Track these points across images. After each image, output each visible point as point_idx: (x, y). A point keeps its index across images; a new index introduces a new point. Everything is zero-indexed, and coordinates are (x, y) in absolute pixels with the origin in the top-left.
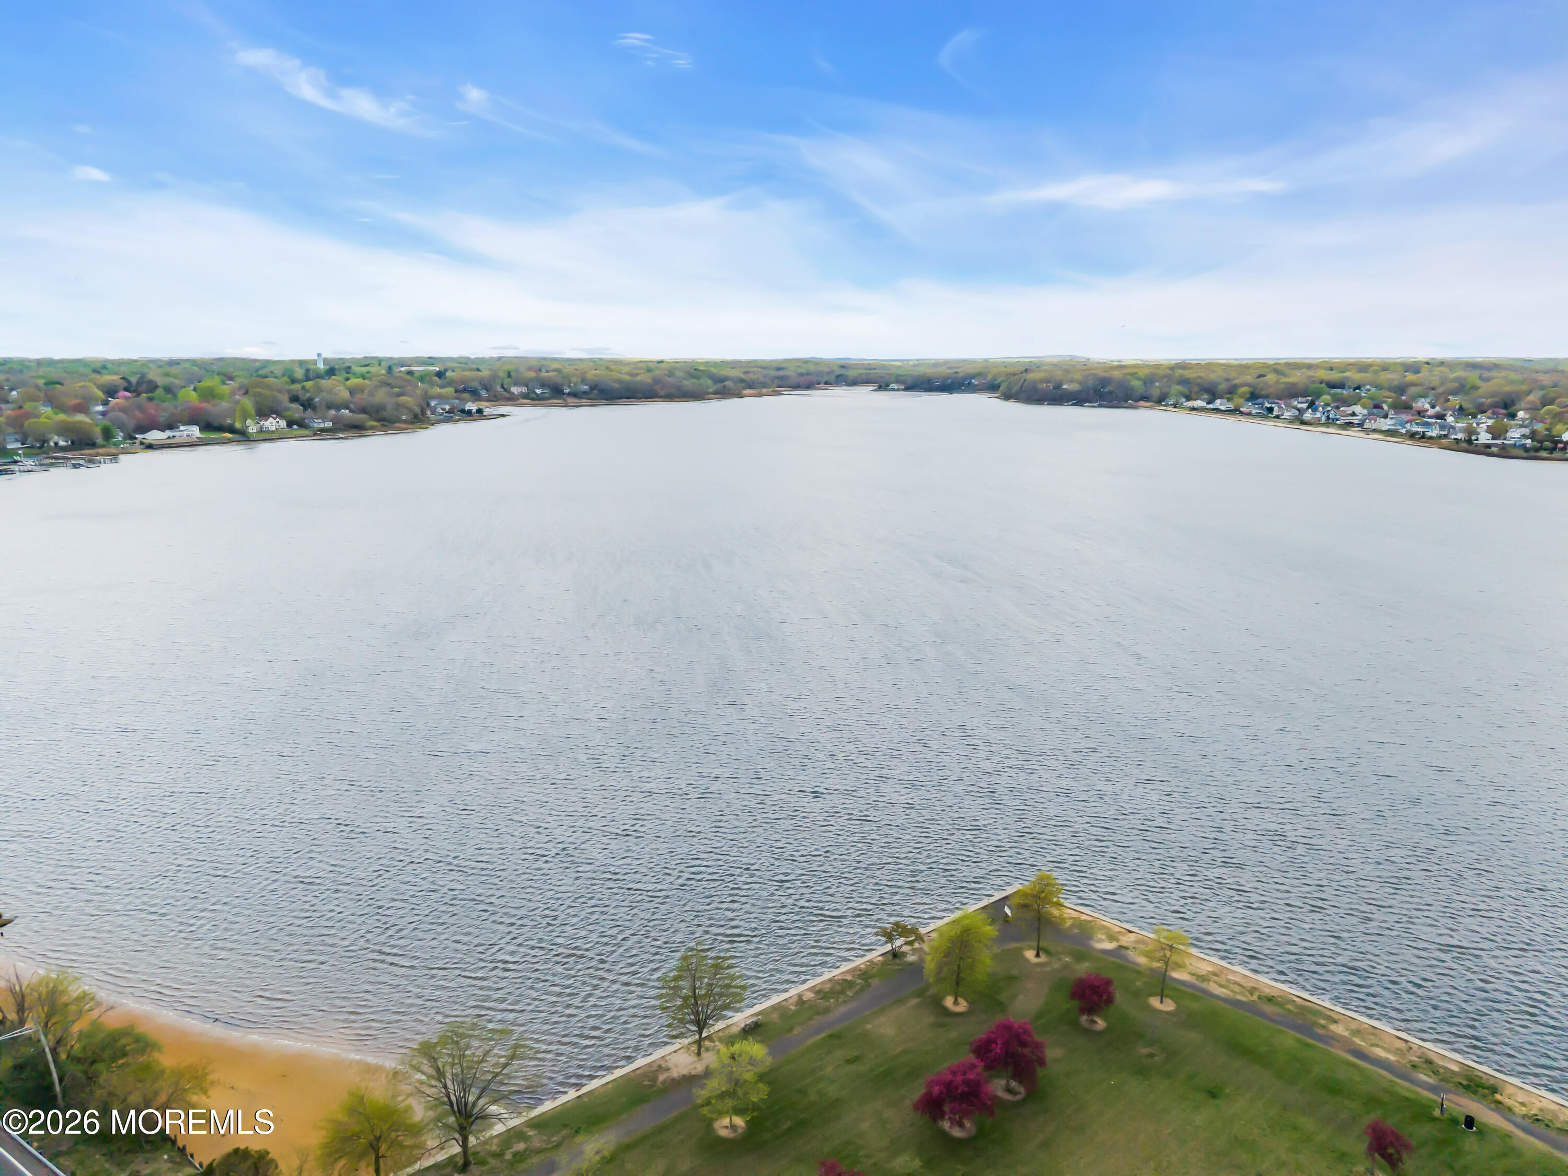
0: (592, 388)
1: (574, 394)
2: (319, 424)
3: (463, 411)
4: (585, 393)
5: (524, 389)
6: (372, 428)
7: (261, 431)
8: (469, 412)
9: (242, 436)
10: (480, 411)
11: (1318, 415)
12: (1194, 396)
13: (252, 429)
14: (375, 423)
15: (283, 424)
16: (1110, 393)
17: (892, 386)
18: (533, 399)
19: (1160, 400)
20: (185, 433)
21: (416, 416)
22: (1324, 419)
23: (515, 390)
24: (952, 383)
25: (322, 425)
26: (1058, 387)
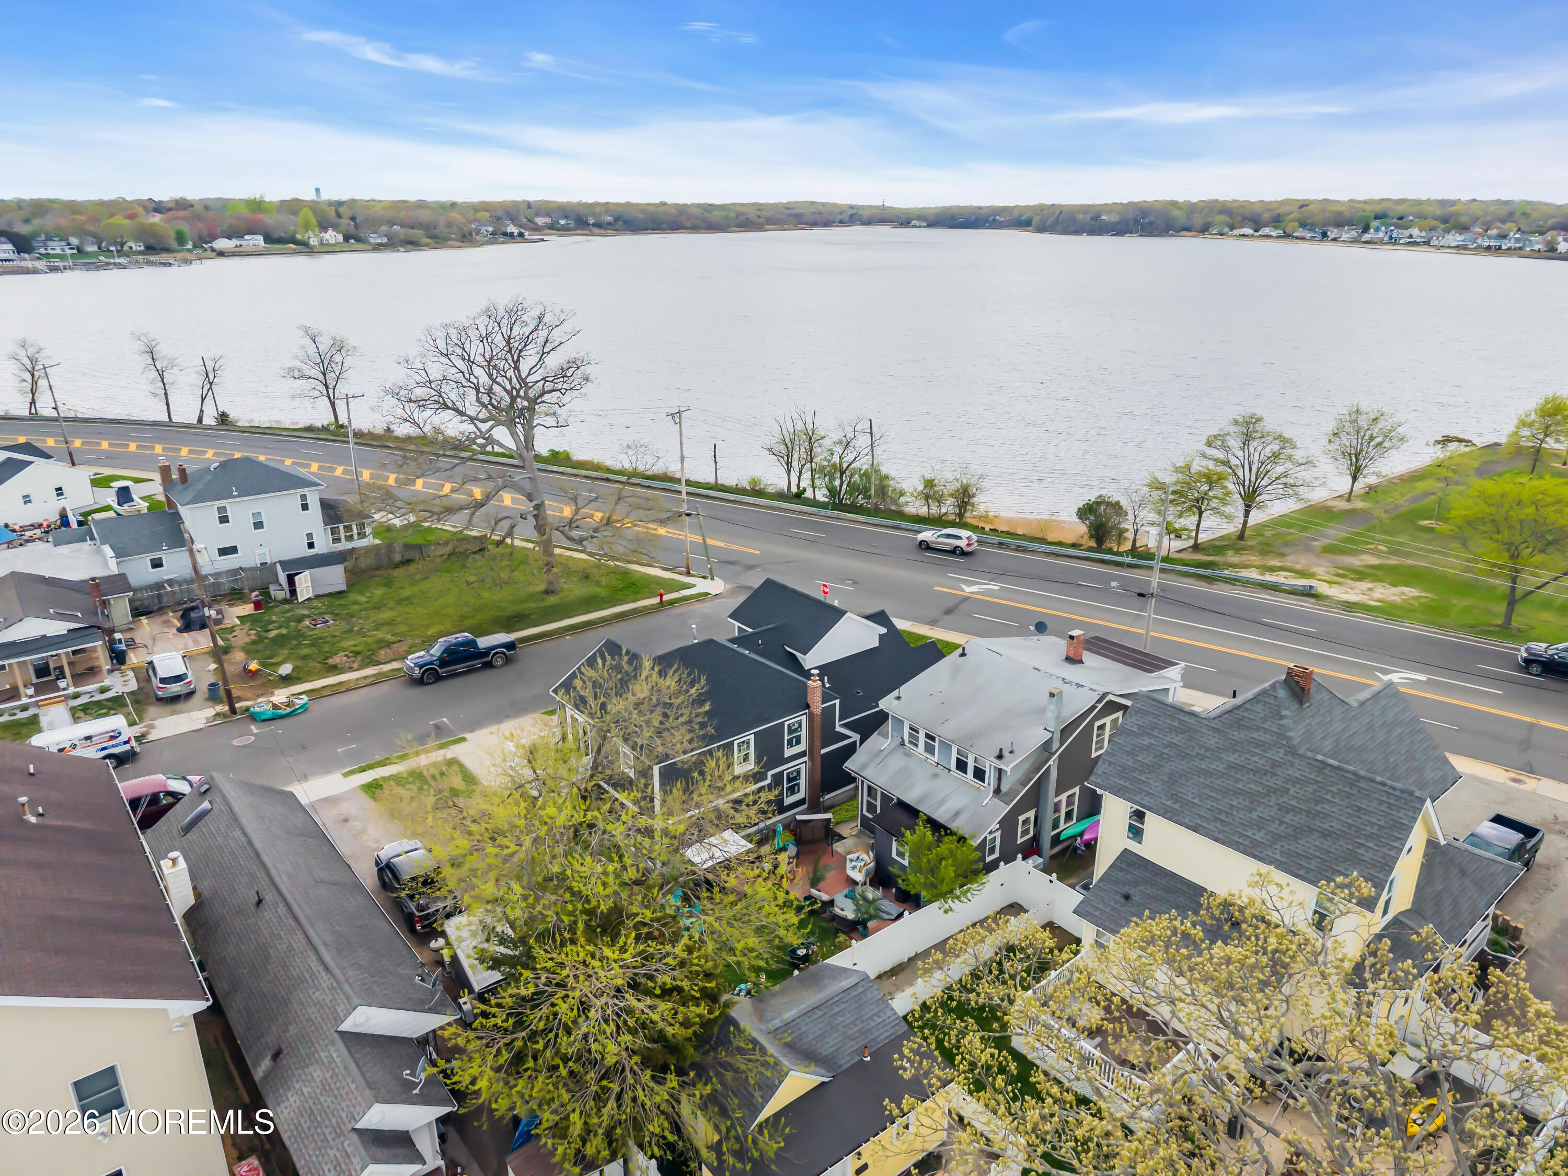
0: (617, 219)
1: (599, 225)
2: (375, 239)
3: (504, 234)
4: (609, 224)
5: (548, 220)
6: (427, 245)
7: (322, 243)
8: (511, 235)
9: (305, 248)
10: (521, 235)
11: (1381, 235)
12: (1237, 224)
13: (314, 241)
14: (429, 240)
15: (340, 238)
16: (1151, 223)
17: (913, 222)
18: (558, 230)
19: (1204, 230)
20: (251, 242)
21: (464, 236)
22: (1386, 239)
23: (540, 221)
24: (977, 219)
25: (379, 241)
26: (1096, 218)
